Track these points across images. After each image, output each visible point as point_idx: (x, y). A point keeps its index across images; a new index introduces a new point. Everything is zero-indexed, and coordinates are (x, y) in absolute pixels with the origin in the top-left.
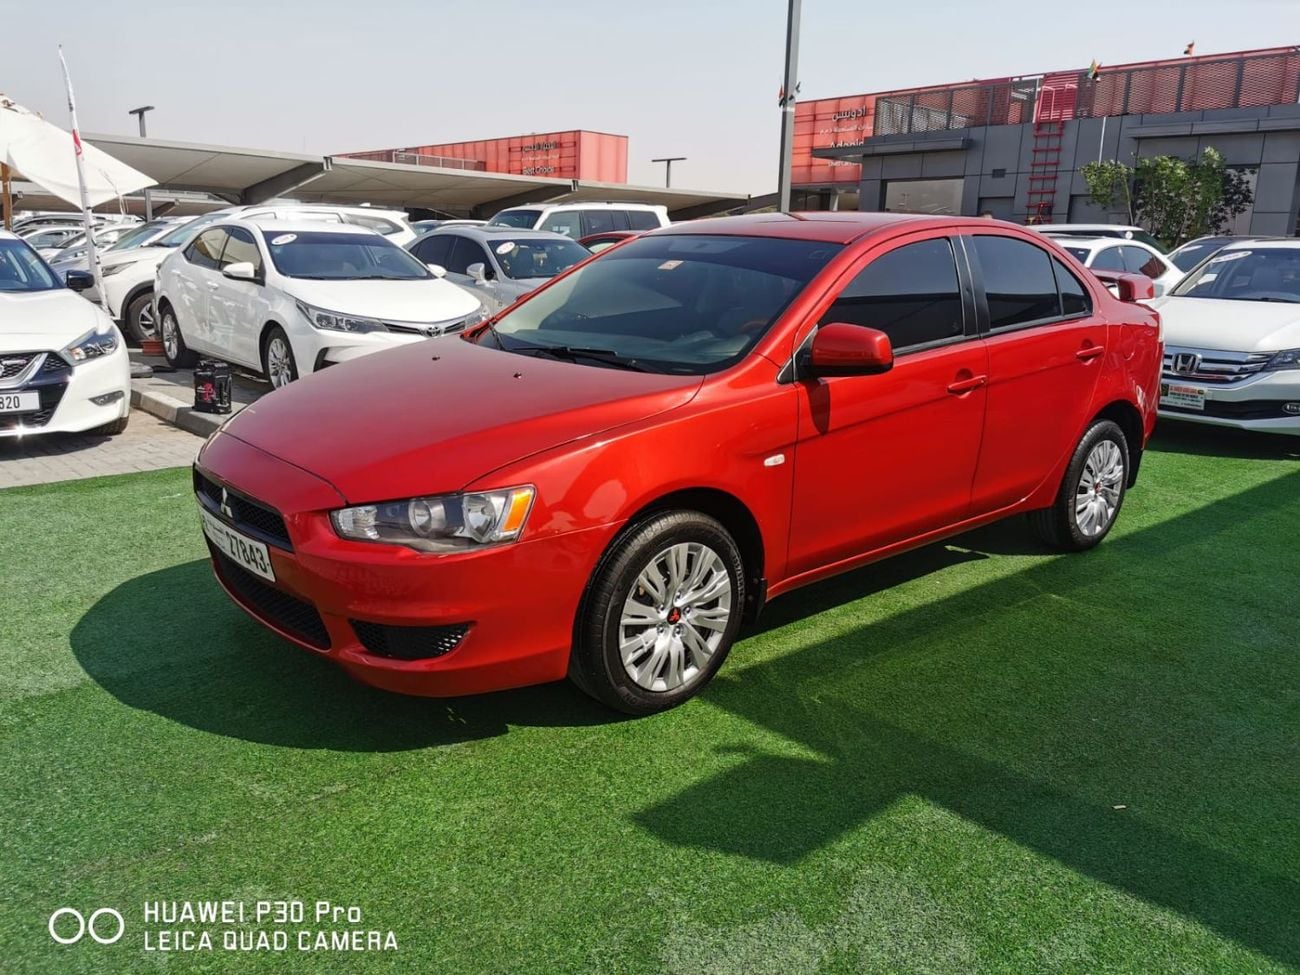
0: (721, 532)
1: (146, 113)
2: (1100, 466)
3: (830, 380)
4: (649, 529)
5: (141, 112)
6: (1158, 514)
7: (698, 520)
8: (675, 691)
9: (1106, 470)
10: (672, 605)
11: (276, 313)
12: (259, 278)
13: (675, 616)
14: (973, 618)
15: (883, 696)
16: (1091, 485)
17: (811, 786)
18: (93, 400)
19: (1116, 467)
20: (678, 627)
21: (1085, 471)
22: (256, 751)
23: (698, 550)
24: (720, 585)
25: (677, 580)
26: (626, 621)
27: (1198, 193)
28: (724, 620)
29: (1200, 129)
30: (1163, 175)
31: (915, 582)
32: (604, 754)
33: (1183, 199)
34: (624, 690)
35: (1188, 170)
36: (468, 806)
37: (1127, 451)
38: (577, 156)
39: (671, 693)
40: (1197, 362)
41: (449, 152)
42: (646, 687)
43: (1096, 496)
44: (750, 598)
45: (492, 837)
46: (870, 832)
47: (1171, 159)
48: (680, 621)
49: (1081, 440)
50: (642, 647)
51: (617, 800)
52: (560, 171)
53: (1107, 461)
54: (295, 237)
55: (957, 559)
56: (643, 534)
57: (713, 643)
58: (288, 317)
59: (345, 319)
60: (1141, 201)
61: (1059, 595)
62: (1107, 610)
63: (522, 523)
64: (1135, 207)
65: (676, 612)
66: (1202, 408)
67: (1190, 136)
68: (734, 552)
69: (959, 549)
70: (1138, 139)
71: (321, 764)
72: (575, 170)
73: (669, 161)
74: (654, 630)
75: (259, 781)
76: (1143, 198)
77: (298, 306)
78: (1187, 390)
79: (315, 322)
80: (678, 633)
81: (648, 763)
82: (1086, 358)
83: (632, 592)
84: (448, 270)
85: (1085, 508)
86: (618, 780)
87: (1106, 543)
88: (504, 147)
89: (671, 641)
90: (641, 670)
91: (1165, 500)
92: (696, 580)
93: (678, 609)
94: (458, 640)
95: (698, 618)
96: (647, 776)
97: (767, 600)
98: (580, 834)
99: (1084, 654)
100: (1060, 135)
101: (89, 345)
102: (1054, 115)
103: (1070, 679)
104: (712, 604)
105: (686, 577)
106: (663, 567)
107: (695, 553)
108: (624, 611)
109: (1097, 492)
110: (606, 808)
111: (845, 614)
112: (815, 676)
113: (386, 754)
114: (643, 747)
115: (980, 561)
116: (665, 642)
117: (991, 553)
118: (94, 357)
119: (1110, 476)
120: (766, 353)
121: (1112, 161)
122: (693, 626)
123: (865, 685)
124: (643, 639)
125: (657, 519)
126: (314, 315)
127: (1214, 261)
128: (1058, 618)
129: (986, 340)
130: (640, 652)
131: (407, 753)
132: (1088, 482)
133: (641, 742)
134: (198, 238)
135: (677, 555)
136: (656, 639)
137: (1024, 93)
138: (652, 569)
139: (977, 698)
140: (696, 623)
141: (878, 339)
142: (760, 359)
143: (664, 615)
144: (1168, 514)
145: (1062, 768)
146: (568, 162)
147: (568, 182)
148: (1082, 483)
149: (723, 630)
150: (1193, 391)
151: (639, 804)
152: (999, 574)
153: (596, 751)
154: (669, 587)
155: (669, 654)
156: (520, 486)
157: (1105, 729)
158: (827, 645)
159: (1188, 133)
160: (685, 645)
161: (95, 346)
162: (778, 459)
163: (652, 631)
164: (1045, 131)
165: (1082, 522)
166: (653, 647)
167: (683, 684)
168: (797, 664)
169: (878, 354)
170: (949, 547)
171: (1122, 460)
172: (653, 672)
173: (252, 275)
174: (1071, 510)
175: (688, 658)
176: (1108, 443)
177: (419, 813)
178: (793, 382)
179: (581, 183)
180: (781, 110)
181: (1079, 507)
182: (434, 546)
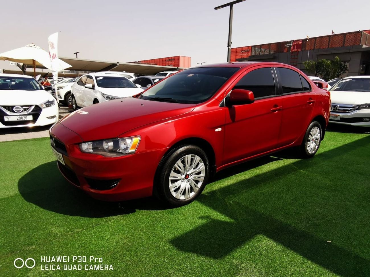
0: (202, 151)
1: (78, 54)
2: (314, 134)
3: (236, 106)
4: (178, 150)
5: (76, 53)
6: (329, 148)
7: (194, 147)
8: (188, 199)
9: (316, 135)
10: (186, 173)
11: (97, 96)
12: (93, 88)
13: (187, 177)
14: (279, 177)
15: (252, 202)
16: (312, 139)
17: (228, 232)
18: (48, 118)
19: (318, 134)
20: (188, 180)
21: (310, 135)
22: (59, 216)
23: (194, 157)
24: (201, 167)
25: (187, 166)
26: (171, 178)
27: (333, 68)
28: (203, 178)
29: (334, 52)
30: (324, 64)
31: (262, 166)
32: (163, 220)
33: (330, 70)
34: (171, 199)
35: (331, 62)
36: (117, 237)
37: (321, 130)
38: (179, 62)
39: (186, 200)
40: (338, 107)
41: (148, 61)
42: (178, 198)
43: (313, 142)
44: (212, 171)
45: (122, 249)
46: (246, 249)
47: (326, 60)
48: (189, 178)
49: (309, 126)
50: (176, 186)
51: (165, 236)
52: (175, 66)
53: (316, 133)
54: (103, 78)
55: (274, 160)
56: (176, 152)
57: (200, 185)
58: (99, 97)
59: (113, 97)
60: (318, 71)
61: (304, 171)
62: (318, 175)
63: (136, 147)
64: (317, 72)
65: (187, 175)
66: (339, 120)
67: (331, 54)
68: (206, 157)
69: (274, 157)
70: (318, 55)
71: (76, 221)
72: (178, 65)
73: (201, 63)
74: (181, 181)
75: (56, 227)
76: (319, 70)
77: (102, 94)
78: (335, 115)
79: (106, 98)
80: (188, 182)
81: (177, 223)
82: (310, 103)
83: (173, 169)
84: (142, 86)
85: (310, 146)
86: (166, 229)
87: (315, 156)
88: (161, 60)
89: (186, 184)
90: (177, 193)
91: (331, 144)
92: (194, 166)
93: (188, 175)
94: (116, 184)
95: (194, 177)
96: (176, 228)
97: (216, 172)
98: (151, 249)
99: (312, 188)
100: (297, 55)
101: (47, 104)
102: (296, 50)
103: (309, 196)
104: (199, 173)
105: (191, 165)
106: (183, 162)
107: (193, 158)
108: (170, 176)
109: (313, 141)
110: (161, 239)
111: (241, 176)
112: (231, 195)
113: (97, 219)
114: (176, 218)
115: (280, 161)
116: (184, 185)
117: (283, 158)
118: (48, 107)
119: (317, 137)
120: (216, 98)
121: (311, 61)
122: (193, 180)
123: (246, 198)
124: (177, 184)
125: (181, 147)
126: (105, 96)
127: (341, 82)
128: (304, 177)
129: (282, 97)
130: (176, 188)
131: (103, 218)
132: (311, 138)
133: (176, 216)
134: (81, 78)
135: (187, 158)
136: (181, 184)
137: (288, 45)
138: (179, 162)
139: (281, 202)
140: (194, 179)
141: (250, 93)
142: (214, 99)
143: (184, 176)
144: (332, 148)
145: (308, 226)
146: (176, 63)
147: (176, 67)
148: (309, 139)
149: (203, 181)
150: (337, 115)
151: (171, 237)
152: (285, 164)
153: (161, 219)
154: (185, 168)
155: (185, 188)
156: (135, 136)
157: (321, 213)
158: (235, 185)
159: (331, 53)
160: (190, 185)
161: (49, 104)
162: (220, 129)
163: (180, 182)
164: (294, 54)
165: (309, 150)
166: (180, 186)
167: (190, 197)
168: (226, 190)
169: (250, 98)
170: (271, 157)
171: (320, 132)
172: (180, 194)
173: (91, 87)
174: (306, 146)
175: (192, 189)
176: (316, 127)
177: (102, 239)
178: (224, 106)
179: (179, 68)
180: (227, 48)
181: (308, 146)
182: (110, 155)
